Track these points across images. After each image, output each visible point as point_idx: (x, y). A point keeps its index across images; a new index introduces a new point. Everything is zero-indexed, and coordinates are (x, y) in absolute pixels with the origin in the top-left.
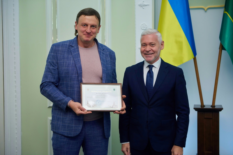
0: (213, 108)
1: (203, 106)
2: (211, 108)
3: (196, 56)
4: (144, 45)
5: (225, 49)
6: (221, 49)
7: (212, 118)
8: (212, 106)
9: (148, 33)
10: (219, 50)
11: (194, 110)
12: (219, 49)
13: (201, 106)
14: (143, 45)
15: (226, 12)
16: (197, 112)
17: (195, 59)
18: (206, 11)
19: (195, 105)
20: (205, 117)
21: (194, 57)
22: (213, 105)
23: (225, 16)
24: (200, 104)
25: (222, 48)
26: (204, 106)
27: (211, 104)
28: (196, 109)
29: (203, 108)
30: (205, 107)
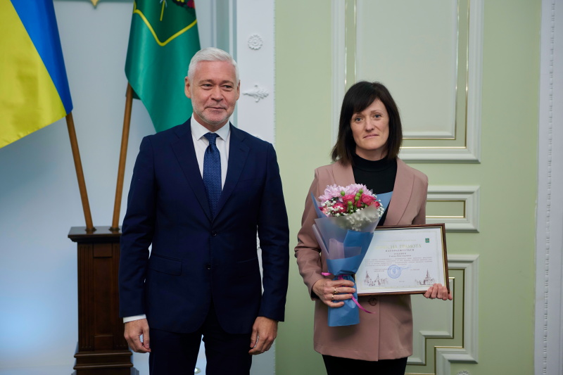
0: (115, 233)
1: (90, 229)
2: (110, 232)
3: (73, 112)
4: (208, 85)
5: (137, 98)
6: (129, 95)
7: (112, 257)
8: (111, 229)
9: (217, 57)
10: (124, 99)
11: (69, 239)
12: (127, 96)
13: (87, 230)
14: (204, 85)
15: (138, 12)
16: (76, 243)
17: (69, 118)
18: (95, 7)
19: (72, 228)
20: (95, 255)
21: (65, 114)
22: (115, 227)
23: (135, 21)
24: (84, 224)
25: (132, 94)
26: (94, 229)
27: (109, 223)
28: (73, 238)
29: (90, 234)
30: (96, 233)
